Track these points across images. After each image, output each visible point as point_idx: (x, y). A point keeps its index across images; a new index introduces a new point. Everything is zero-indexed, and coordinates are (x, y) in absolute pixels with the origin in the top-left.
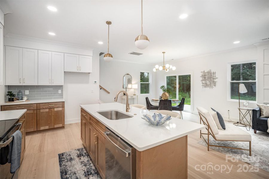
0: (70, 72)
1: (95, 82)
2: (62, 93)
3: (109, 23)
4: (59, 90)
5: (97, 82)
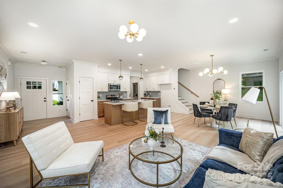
1: (174, 89)
4: (159, 93)
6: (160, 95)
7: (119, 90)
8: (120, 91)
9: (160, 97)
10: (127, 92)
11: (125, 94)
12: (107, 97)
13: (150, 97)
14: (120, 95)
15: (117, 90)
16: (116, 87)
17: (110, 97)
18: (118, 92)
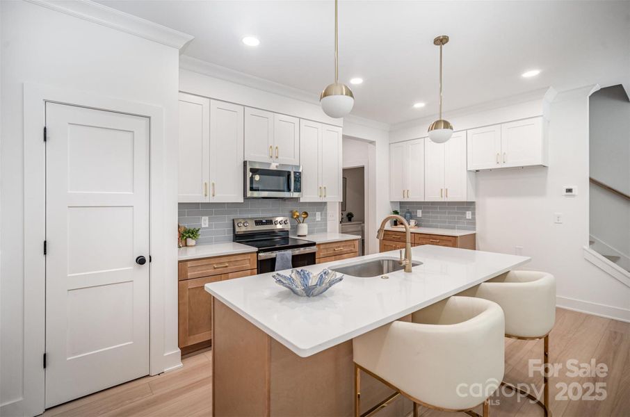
0: (491, 170)
1: (569, 190)
2: (474, 218)
3: (441, 41)
4: (467, 212)
5: (574, 193)
6: (473, 222)
7: (296, 195)
8: (297, 199)
9: (474, 229)
10: (329, 206)
11: (318, 214)
12: (237, 229)
13: (417, 225)
14: (296, 219)
15: (286, 195)
16: (283, 179)
17: (252, 227)
18: (290, 206)
